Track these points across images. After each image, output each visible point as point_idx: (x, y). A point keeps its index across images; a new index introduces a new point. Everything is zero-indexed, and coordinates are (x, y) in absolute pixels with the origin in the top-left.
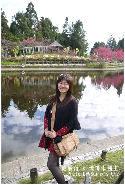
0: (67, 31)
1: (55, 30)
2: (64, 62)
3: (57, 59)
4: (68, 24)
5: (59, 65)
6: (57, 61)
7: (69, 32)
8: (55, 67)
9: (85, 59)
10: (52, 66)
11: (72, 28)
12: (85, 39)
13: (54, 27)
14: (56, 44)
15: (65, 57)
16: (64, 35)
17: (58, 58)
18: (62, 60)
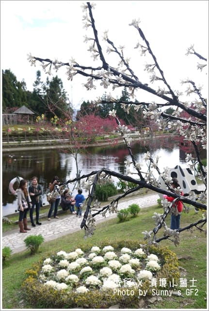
0: (40, 91)
1: (21, 88)
2: (38, 137)
3: (27, 134)
4: (41, 81)
5: (31, 142)
6: (27, 136)
7: (43, 93)
8: (26, 146)
9: (68, 131)
10: (22, 145)
11: (48, 87)
12: (67, 102)
13: (19, 82)
14: (24, 110)
15: (39, 130)
16: (35, 95)
17: (30, 132)
18: (35, 135)
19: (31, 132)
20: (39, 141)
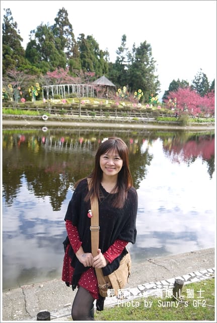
0: (124, 60)
1: (103, 57)
2: (116, 113)
3: (104, 108)
4: (126, 47)
5: (107, 117)
6: (104, 110)
7: (127, 62)
8: (101, 121)
9: (153, 109)
10: (96, 120)
11: (133, 55)
12: (155, 74)
13: (101, 51)
14: (104, 81)
15: (118, 105)
16: (118, 66)
17: (107, 106)
18: (113, 110)
19: (109, 106)
20: (117, 117)
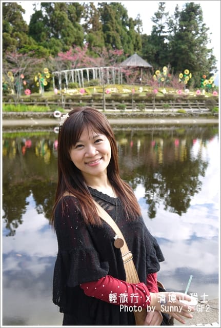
0: (163, 30)
1: (133, 28)
2: (154, 103)
3: (137, 98)
4: (165, 11)
5: (141, 111)
6: (137, 101)
7: (167, 32)
8: (134, 116)
9: (206, 96)
10: (126, 115)
11: (176, 21)
12: (208, 46)
13: (131, 19)
14: (136, 61)
15: (157, 92)
16: (156, 38)
17: (141, 95)
18: (150, 100)
19: (144, 95)
20: (156, 110)
